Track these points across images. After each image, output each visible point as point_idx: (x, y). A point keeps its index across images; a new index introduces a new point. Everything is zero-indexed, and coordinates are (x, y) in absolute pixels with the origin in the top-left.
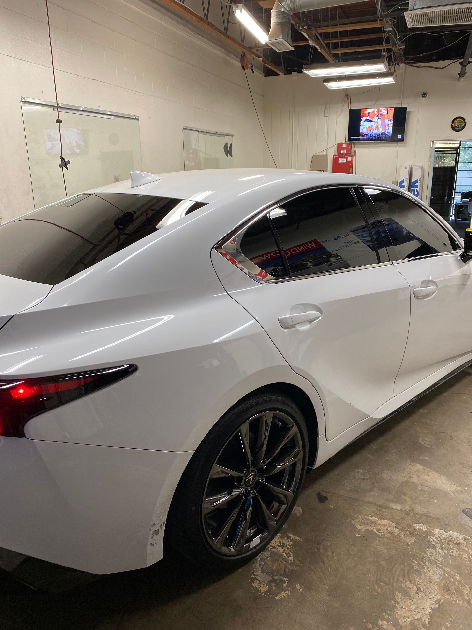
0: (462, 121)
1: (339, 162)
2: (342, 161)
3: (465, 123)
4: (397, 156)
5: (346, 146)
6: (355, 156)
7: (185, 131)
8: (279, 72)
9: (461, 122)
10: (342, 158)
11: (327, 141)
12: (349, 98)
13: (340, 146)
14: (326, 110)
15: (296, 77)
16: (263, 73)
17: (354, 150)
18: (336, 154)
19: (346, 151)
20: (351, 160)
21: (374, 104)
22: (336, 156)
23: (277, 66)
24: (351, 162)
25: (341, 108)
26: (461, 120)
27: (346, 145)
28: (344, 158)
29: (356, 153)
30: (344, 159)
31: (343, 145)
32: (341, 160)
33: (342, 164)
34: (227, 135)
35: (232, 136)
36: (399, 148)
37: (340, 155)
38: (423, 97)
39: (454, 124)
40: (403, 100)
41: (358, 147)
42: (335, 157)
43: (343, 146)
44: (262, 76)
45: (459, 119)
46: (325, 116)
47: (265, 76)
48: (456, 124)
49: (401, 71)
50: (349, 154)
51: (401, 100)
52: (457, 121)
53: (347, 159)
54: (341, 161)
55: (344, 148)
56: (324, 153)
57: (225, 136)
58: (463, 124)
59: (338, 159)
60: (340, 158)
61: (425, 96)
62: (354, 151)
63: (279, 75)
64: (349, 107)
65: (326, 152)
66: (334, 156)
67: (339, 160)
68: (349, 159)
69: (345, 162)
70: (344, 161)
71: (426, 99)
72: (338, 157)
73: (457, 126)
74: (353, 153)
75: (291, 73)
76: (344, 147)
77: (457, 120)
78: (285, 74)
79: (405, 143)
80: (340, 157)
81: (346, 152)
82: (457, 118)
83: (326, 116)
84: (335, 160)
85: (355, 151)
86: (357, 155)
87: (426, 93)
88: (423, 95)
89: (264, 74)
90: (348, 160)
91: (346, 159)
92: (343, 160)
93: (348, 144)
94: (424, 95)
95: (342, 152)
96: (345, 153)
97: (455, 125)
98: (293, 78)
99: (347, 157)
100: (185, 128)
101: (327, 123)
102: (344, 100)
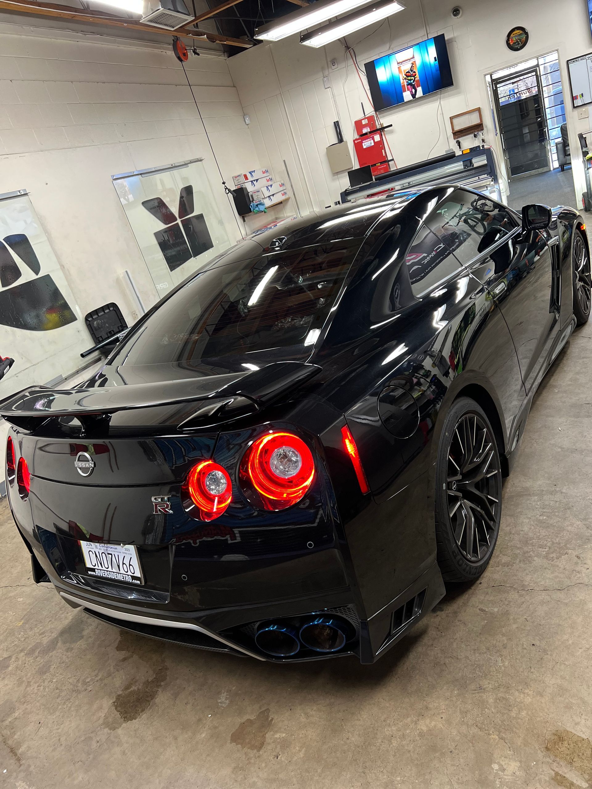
0: (521, 32)
1: (364, 147)
2: (368, 144)
3: (527, 34)
5: (367, 122)
7: (115, 182)
8: (245, 45)
9: (521, 34)
10: (366, 140)
12: (352, 50)
13: (358, 125)
14: (325, 79)
15: (271, 45)
16: (224, 53)
17: (380, 123)
18: (357, 137)
19: (369, 129)
20: (379, 140)
21: (388, 48)
22: (357, 140)
23: (238, 38)
24: (381, 142)
25: (345, 68)
26: (518, 31)
27: (366, 119)
28: (369, 139)
30: (370, 142)
31: (363, 121)
32: (365, 143)
33: (370, 148)
34: (191, 162)
35: (201, 160)
36: (441, 102)
37: (364, 136)
38: (455, 15)
39: (511, 41)
40: (428, 28)
42: (356, 142)
43: (363, 124)
44: (225, 58)
45: (517, 32)
46: (326, 89)
47: (229, 57)
48: (514, 38)
50: (374, 131)
51: (425, 30)
54: (366, 144)
55: (365, 126)
57: (189, 165)
58: (524, 37)
59: (362, 142)
60: (364, 141)
61: (458, 12)
62: (380, 125)
63: (247, 49)
64: (355, 64)
66: (354, 141)
67: (363, 144)
68: (377, 138)
69: (373, 144)
70: (371, 144)
71: (461, 17)
72: (360, 140)
73: (516, 42)
76: (365, 124)
77: (514, 33)
78: (255, 45)
82: (513, 30)
83: (328, 88)
84: (358, 146)
87: (459, 8)
88: (453, 13)
89: (226, 55)
90: (376, 141)
91: (372, 141)
93: (369, 119)
94: (456, 12)
95: (365, 131)
96: (369, 132)
98: (266, 46)
99: (373, 137)
100: (115, 177)
101: (332, 97)
102: (346, 55)
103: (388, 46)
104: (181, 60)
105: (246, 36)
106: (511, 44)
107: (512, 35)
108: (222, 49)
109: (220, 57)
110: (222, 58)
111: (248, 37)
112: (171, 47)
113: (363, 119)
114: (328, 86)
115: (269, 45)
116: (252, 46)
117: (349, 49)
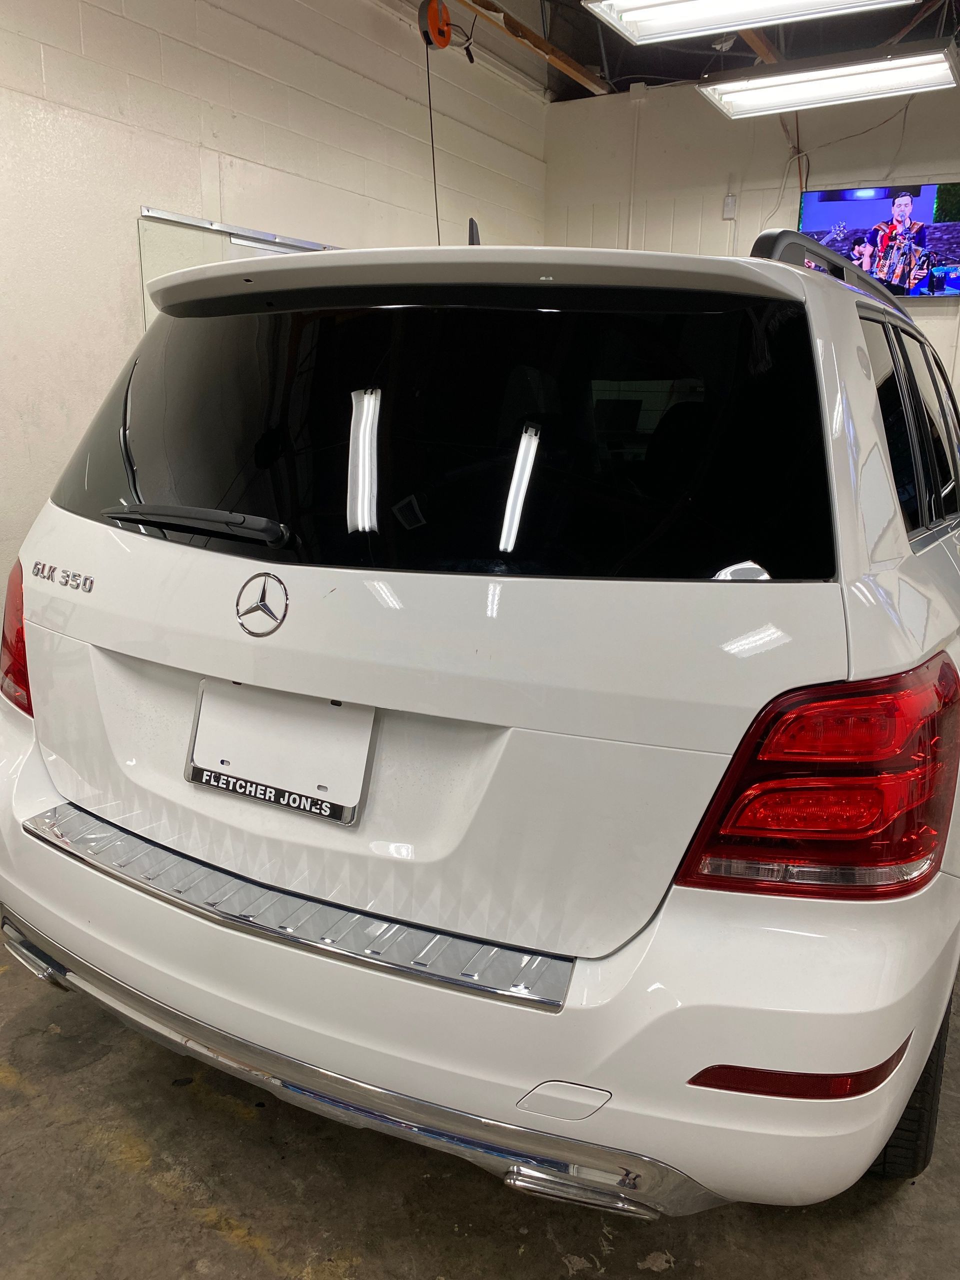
7: (145, 224)
8: (591, 84)
12: (805, 158)
14: (730, 200)
15: (643, 100)
16: (546, 89)
23: (582, 65)
25: (777, 191)
44: (545, 101)
46: (724, 219)
47: (552, 101)
63: (593, 95)
64: (802, 188)
75: (627, 89)
78: (612, 92)
83: (730, 219)
89: (548, 95)
98: (633, 101)
100: (151, 214)
101: (732, 240)
102: (788, 164)
103: (885, 172)
104: (429, 42)
105: (599, 68)
108: (546, 81)
109: (531, 93)
110: (540, 100)
111: (602, 70)
112: (418, 10)
114: (732, 216)
115: (638, 100)
116: (606, 93)
117: (800, 155)
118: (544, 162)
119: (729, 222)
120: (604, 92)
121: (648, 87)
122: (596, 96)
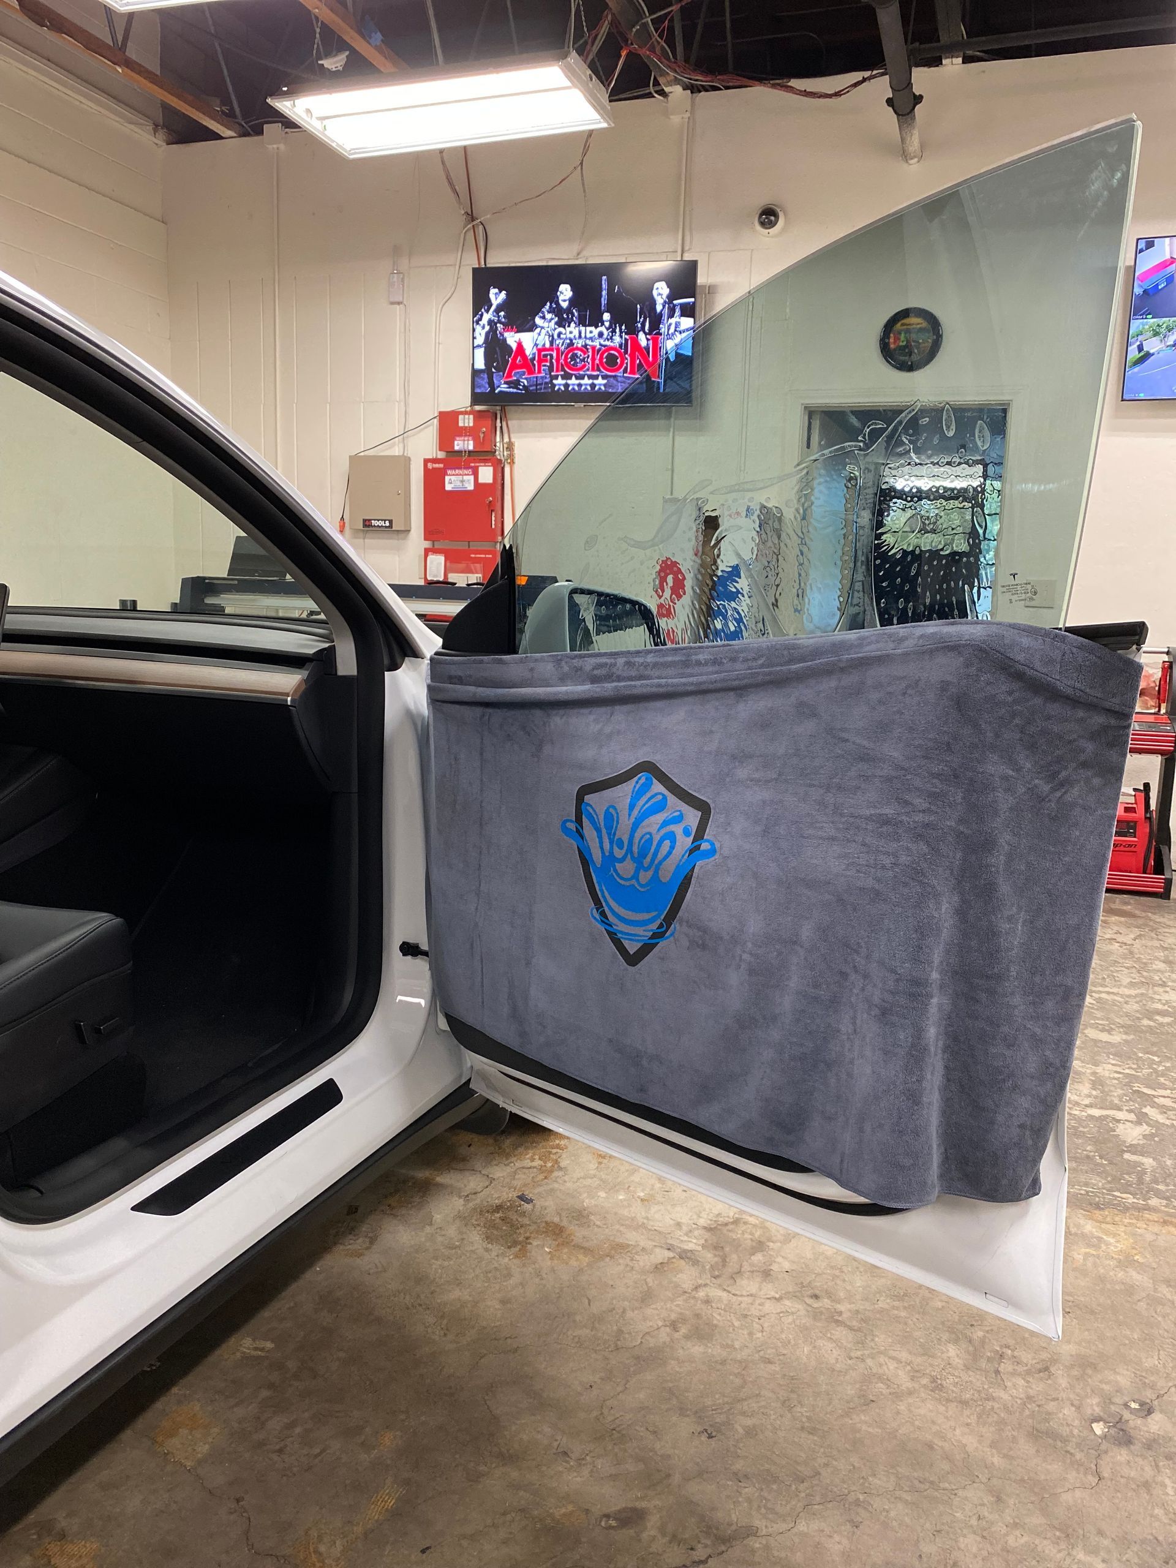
0: (925, 324)
1: (448, 487)
2: (459, 484)
3: (938, 333)
4: (673, 471)
5: (471, 424)
6: (512, 463)
8: (208, 119)
9: (923, 330)
10: (457, 471)
11: (402, 404)
12: (480, 226)
13: (448, 423)
14: (396, 278)
15: (282, 146)
16: (157, 126)
17: (506, 440)
18: (440, 455)
19: (471, 443)
20: (491, 481)
21: (575, 253)
22: (435, 461)
23: (199, 97)
24: (496, 490)
25: (452, 268)
26: (920, 320)
27: (471, 417)
28: (466, 472)
29: (516, 452)
30: (465, 478)
31: (461, 417)
32: (453, 478)
33: (460, 495)
36: (677, 439)
37: (455, 460)
38: (763, 224)
39: (892, 340)
40: (687, 238)
41: (520, 430)
42: (430, 466)
43: (461, 424)
44: (156, 141)
45: (914, 320)
46: (392, 303)
47: (169, 143)
48: (901, 337)
49: (676, 119)
50: (484, 454)
51: (680, 237)
52: (903, 325)
53: (476, 474)
54: (456, 481)
55: (464, 432)
56: (396, 451)
58: (926, 340)
59: (442, 474)
60: (449, 472)
61: (772, 218)
62: (505, 446)
63: (220, 137)
64: (473, 264)
65: (401, 445)
66: (426, 461)
67: (447, 478)
68: (486, 474)
69: (470, 487)
70: (466, 485)
71: (776, 236)
72: (441, 466)
73: (905, 347)
74: (501, 453)
75: (260, 132)
76: (465, 428)
77: (907, 320)
78: (244, 134)
79: (700, 415)
80: (451, 469)
81: (471, 447)
82: (905, 314)
83: (399, 303)
84: (433, 478)
85: (510, 447)
86: (516, 460)
87: (778, 210)
88: (761, 215)
89: (162, 135)
90: (481, 480)
91: (472, 478)
92: (460, 478)
93: (478, 415)
94: (769, 216)
95: (459, 445)
96: (470, 452)
97: (895, 342)
98: (270, 147)
99: (477, 467)
101: (403, 330)
102: (462, 236)
103: (576, 248)
106: (892, 346)
107: (898, 326)
108: (159, 116)
110: (149, 140)
113: (465, 413)
114: (399, 299)
115: (275, 146)
116: (235, 135)
117: (475, 223)
118: (163, 222)
119: (398, 307)
120: (229, 133)
121: (287, 130)
122: (222, 138)
